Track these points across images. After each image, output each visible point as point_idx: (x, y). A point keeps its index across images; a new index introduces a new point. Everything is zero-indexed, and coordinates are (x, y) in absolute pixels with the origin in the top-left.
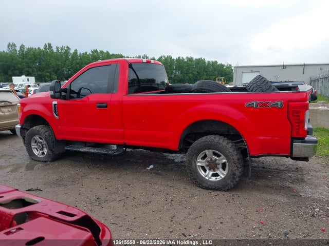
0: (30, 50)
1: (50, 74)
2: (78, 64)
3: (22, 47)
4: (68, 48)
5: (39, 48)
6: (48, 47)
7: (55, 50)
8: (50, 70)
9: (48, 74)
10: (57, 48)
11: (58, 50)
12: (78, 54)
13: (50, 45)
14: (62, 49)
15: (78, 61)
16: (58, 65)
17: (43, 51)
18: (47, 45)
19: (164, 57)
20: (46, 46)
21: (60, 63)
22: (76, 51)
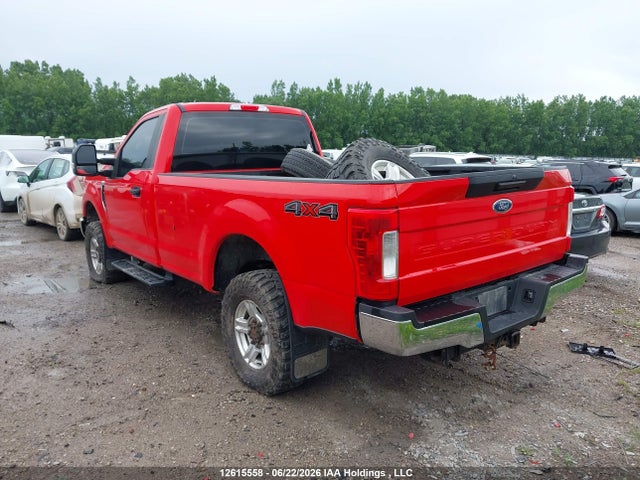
0: (305, 91)
1: (333, 135)
2: (383, 116)
3: (294, 87)
4: (368, 86)
5: (318, 88)
6: (334, 86)
7: (344, 91)
8: (332, 128)
9: (329, 135)
10: (349, 87)
11: (350, 91)
12: (386, 96)
13: (337, 82)
14: (357, 88)
15: (383, 110)
16: (347, 119)
17: (325, 93)
18: (333, 82)
19: (565, 98)
20: (331, 84)
21: (350, 115)
22: (382, 90)
